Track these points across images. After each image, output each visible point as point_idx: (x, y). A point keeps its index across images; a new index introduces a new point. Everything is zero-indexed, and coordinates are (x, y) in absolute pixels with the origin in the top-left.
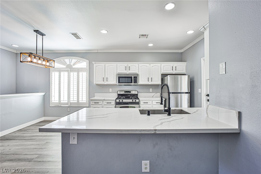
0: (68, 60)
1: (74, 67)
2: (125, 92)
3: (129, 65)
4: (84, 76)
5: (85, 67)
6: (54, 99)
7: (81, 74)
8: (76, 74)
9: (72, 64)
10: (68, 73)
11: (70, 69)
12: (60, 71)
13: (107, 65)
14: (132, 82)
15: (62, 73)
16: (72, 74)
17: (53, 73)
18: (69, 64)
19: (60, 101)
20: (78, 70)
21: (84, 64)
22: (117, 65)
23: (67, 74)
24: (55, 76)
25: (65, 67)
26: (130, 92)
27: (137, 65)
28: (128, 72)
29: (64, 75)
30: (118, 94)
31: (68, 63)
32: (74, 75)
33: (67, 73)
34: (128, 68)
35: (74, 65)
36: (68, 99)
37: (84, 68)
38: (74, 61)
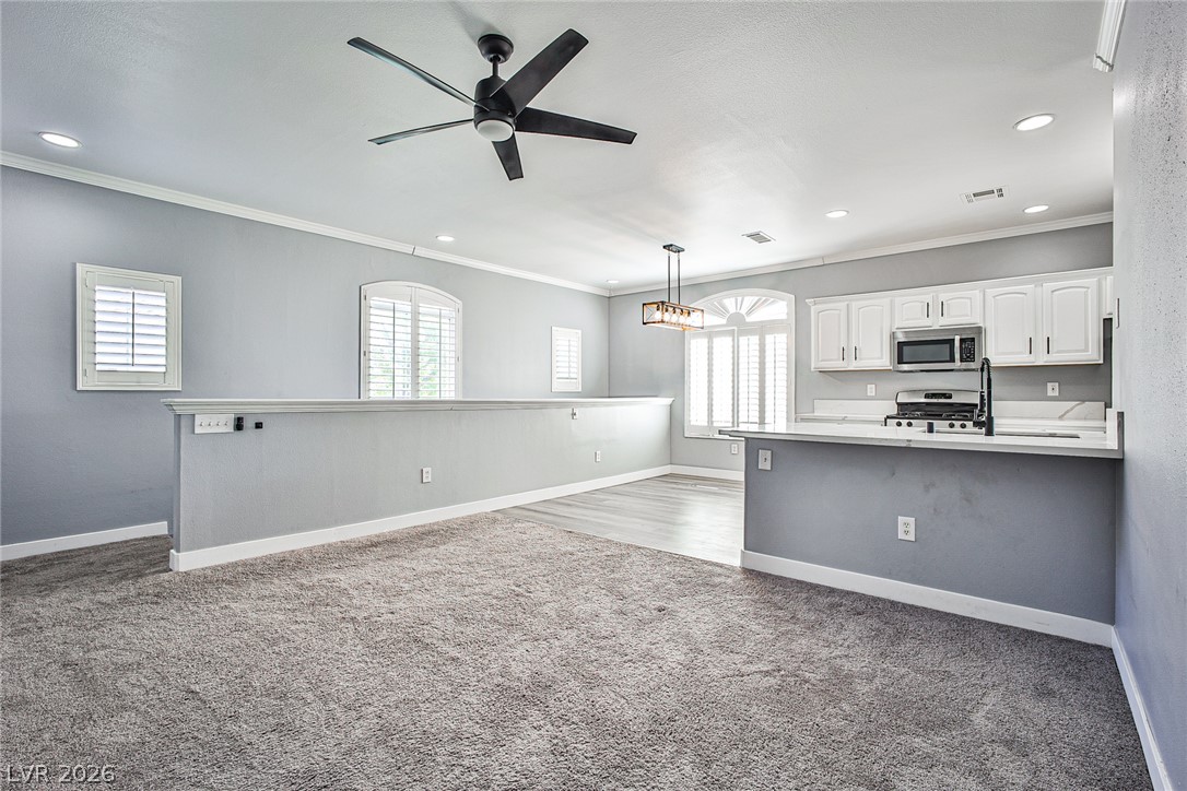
0: (733, 300)
1: (748, 319)
2: (927, 396)
3: (943, 297)
4: (779, 346)
5: (784, 317)
6: (696, 417)
7: (769, 339)
8: (755, 339)
9: (743, 311)
10: (733, 340)
11: (739, 327)
12: (710, 334)
13: (854, 305)
14: (952, 360)
15: (717, 341)
16: (743, 340)
17: (693, 342)
18: (734, 311)
19: (712, 422)
20: (763, 329)
21: (778, 308)
22: (892, 304)
23: (731, 344)
24: (697, 348)
25: (724, 321)
26: (950, 397)
27: (977, 294)
28: (936, 323)
29: (723, 345)
30: (898, 404)
31: (732, 310)
32: (749, 344)
33: (731, 338)
34: (935, 310)
35: (749, 312)
36: (733, 416)
37: (781, 322)
38: (749, 301)
